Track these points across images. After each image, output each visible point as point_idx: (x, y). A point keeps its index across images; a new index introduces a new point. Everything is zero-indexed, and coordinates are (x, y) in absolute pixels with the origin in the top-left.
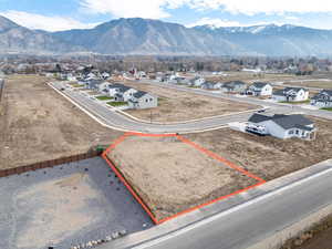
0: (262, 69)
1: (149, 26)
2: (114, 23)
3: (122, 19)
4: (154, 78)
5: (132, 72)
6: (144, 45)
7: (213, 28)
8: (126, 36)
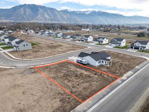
0: (90, 29)
1: (39, 8)
2: (21, 6)
3: (25, 5)
4: (37, 33)
5: (26, 30)
6: (37, 17)
7: (69, 11)
8: (27, 13)
